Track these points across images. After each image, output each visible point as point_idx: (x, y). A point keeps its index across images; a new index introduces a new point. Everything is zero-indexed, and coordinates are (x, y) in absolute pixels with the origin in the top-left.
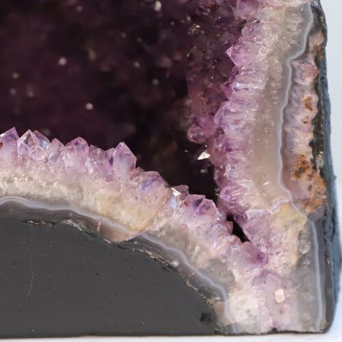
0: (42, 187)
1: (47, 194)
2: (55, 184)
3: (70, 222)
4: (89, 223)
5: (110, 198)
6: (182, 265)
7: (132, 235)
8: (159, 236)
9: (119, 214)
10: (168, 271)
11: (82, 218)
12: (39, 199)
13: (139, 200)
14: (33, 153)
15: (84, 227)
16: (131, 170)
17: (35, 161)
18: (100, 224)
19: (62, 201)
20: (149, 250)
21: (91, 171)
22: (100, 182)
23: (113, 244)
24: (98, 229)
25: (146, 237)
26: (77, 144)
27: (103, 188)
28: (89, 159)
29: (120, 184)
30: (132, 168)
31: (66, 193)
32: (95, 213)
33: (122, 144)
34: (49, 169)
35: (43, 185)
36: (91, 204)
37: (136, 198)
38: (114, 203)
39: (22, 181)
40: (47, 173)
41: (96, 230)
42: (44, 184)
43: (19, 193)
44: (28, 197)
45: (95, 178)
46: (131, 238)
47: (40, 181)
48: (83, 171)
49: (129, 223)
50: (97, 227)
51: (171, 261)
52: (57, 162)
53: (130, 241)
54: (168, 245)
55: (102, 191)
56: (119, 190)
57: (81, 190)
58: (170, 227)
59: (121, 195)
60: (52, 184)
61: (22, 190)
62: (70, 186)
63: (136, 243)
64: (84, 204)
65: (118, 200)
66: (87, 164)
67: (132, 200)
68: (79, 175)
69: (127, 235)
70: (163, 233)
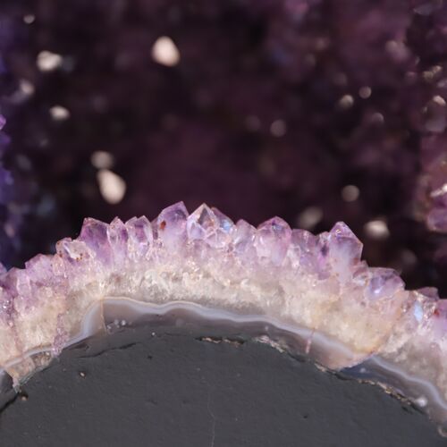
0: (223, 287)
1: (232, 298)
2: (243, 283)
3: (265, 339)
4: (293, 340)
5: (324, 305)
6: (431, 404)
7: (356, 359)
8: (397, 360)
9: (338, 328)
10: (411, 413)
11: (283, 334)
12: (218, 305)
13: (367, 307)
14: (210, 237)
15: (286, 347)
16: (355, 263)
17: (214, 249)
18: (309, 342)
19: (252, 309)
20: (382, 381)
21: (296, 264)
22: (309, 281)
23: (330, 372)
24: (307, 351)
25: (379, 362)
26: (273, 224)
27: (314, 288)
28: (292, 246)
29: (339, 283)
30: (355, 261)
31: (259, 296)
32: (302, 326)
33: (340, 224)
34: (234, 262)
35: (225, 284)
36: (295, 313)
37: (363, 304)
38: (330, 311)
39: (194, 279)
40: (232, 267)
41: (304, 351)
42: (227, 283)
43: (190, 296)
44: (203, 302)
45: (303, 274)
46: (355, 364)
47: (221, 279)
48: (284, 262)
49: (352, 341)
50: (305, 346)
51: (416, 397)
52: (246, 250)
53: (354, 367)
54: (411, 374)
55: (312, 294)
56: (337, 292)
57: (281, 292)
58: (413, 347)
59: (340, 299)
60: (239, 283)
61: (194, 293)
62: (265, 286)
63: (363, 370)
64: (286, 312)
65: (336, 307)
66: (290, 253)
67: (357, 306)
68: (278, 269)
69: (349, 359)
70: (404, 356)
